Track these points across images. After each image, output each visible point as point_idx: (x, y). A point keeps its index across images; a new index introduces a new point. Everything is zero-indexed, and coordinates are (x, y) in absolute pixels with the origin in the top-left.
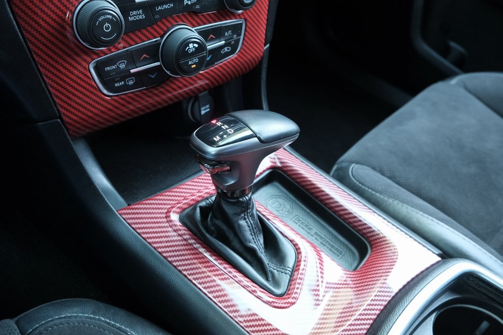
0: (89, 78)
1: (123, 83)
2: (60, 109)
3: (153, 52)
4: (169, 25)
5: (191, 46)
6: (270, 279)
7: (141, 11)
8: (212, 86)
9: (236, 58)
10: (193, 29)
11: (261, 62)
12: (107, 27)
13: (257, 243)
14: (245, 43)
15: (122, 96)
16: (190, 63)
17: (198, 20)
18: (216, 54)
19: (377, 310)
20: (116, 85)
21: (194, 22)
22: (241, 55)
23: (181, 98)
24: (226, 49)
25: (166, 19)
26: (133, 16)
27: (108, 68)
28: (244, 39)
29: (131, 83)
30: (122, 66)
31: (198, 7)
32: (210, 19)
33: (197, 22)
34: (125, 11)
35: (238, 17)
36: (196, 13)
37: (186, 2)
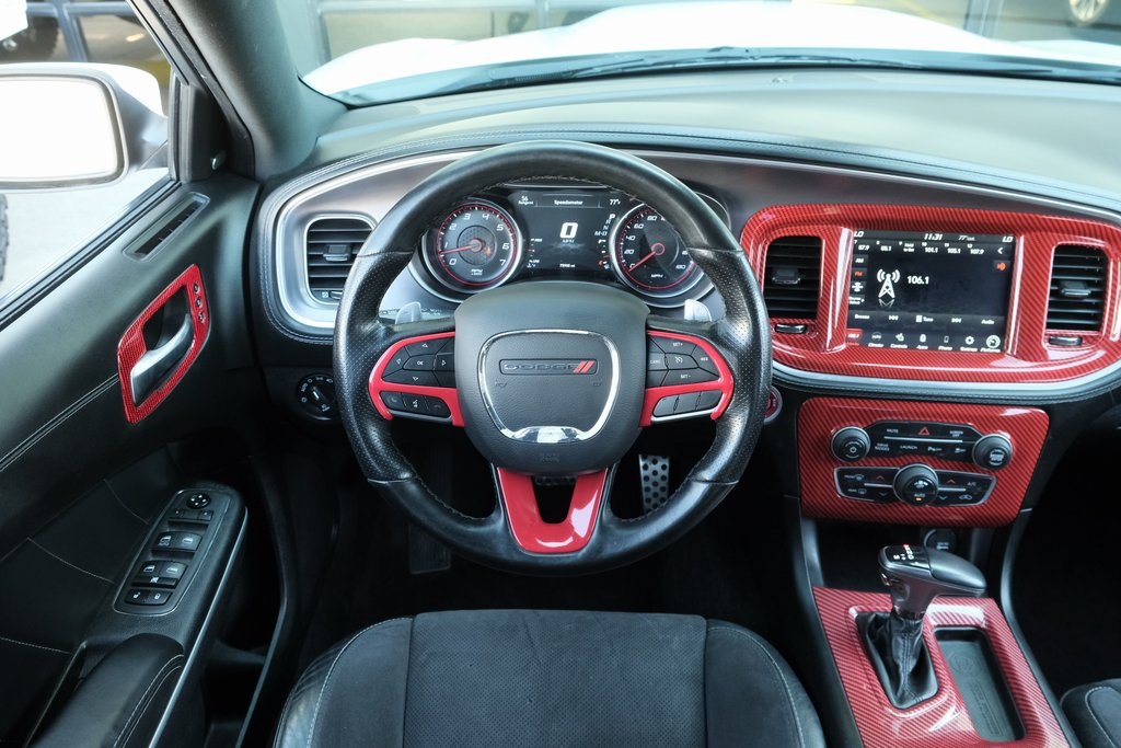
0: (831, 478)
1: (855, 490)
2: (803, 492)
3: (888, 476)
4: (911, 462)
5: (921, 483)
6: (899, 695)
7: (887, 445)
9: (977, 508)
10: (932, 470)
11: (1012, 523)
12: (853, 450)
13: (907, 666)
14: (992, 498)
15: (852, 500)
16: (916, 496)
17: (940, 465)
20: (850, 490)
21: (937, 465)
22: (985, 507)
24: (966, 497)
25: (909, 456)
26: (879, 447)
27: (848, 476)
28: (991, 495)
29: (862, 493)
30: (859, 478)
31: (942, 454)
32: (953, 467)
34: (873, 443)
36: (939, 458)
37: (930, 448)
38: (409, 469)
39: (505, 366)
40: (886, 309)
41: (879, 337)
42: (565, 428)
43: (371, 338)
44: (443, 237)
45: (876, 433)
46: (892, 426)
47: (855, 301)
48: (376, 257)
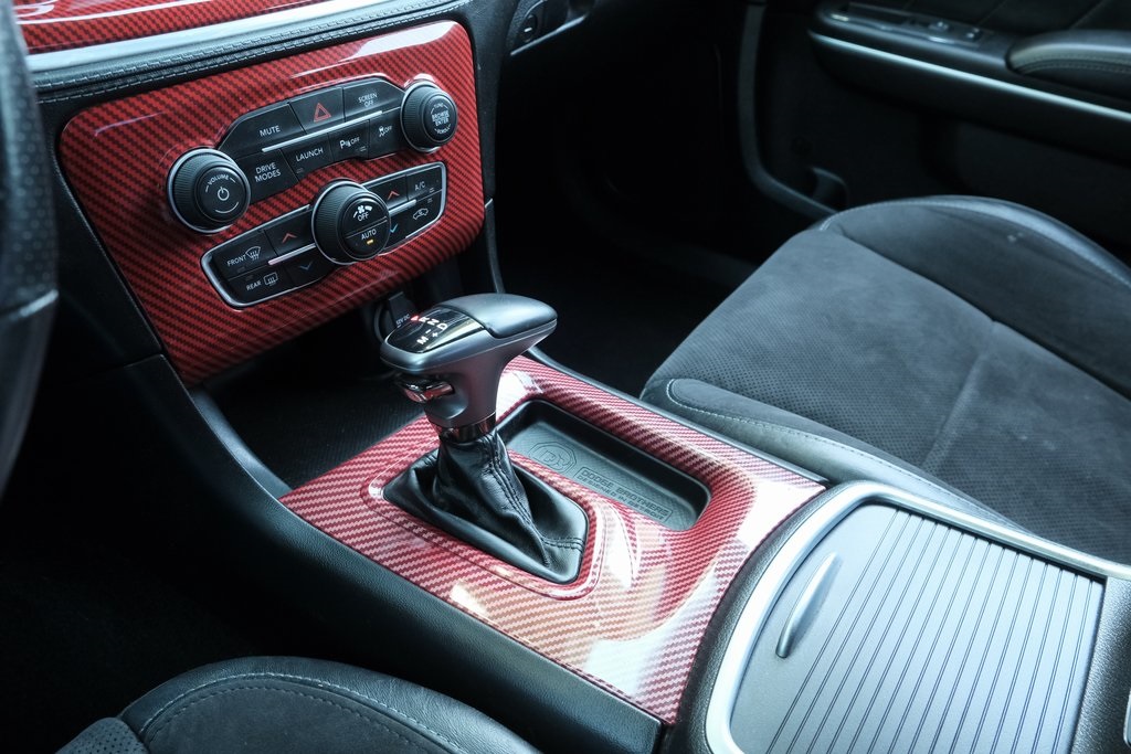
0: (203, 280)
1: (259, 283)
2: (163, 337)
3: (301, 229)
4: (322, 184)
5: (361, 209)
6: (549, 561)
7: (273, 165)
8: (408, 278)
9: (439, 225)
10: (361, 186)
11: (483, 229)
12: (223, 195)
13: (521, 510)
14: (450, 199)
15: (260, 306)
16: (363, 237)
17: (368, 171)
18: (406, 221)
19: (728, 575)
20: (248, 288)
21: (361, 175)
22: (447, 219)
23: (359, 302)
24: (420, 213)
25: (315, 174)
26: (261, 174)
27: (233, 262)
28: (447, 194)
29: (272, 282)
30: (255, 256)
31: (363, 149)
32: (386, 167)
33: (366, 174)
34: (248, 166)
35: (432, 160)
36: (361, 159)
37: (342, 143)
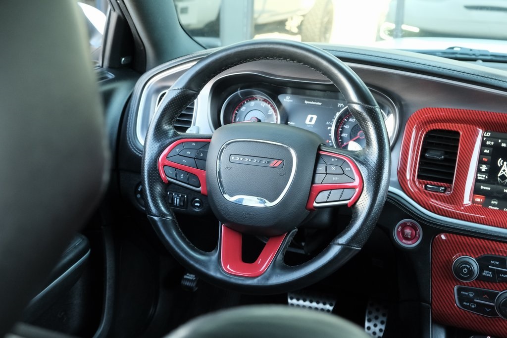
0: (452, 293)
1: (468, 304)
2: (433, 301)
3: (491, 297)
7: (491, 273)
12: (465, 271)
15: (466, 312)
20: (464, 303)
26: (485, 273)
27: (463, 293)
29: (473, 306)
30: (471, 295)
34: (482, 269)
38: (172, 215)
39: (233, 158)
40: (502, 184)
41: (496, 203)
42: (259, 198)
43: (165, 134)
44: (236, 114)
45: (484, 263)
46: (495, 259)
47: (481, 177)
48: (179, 91)
